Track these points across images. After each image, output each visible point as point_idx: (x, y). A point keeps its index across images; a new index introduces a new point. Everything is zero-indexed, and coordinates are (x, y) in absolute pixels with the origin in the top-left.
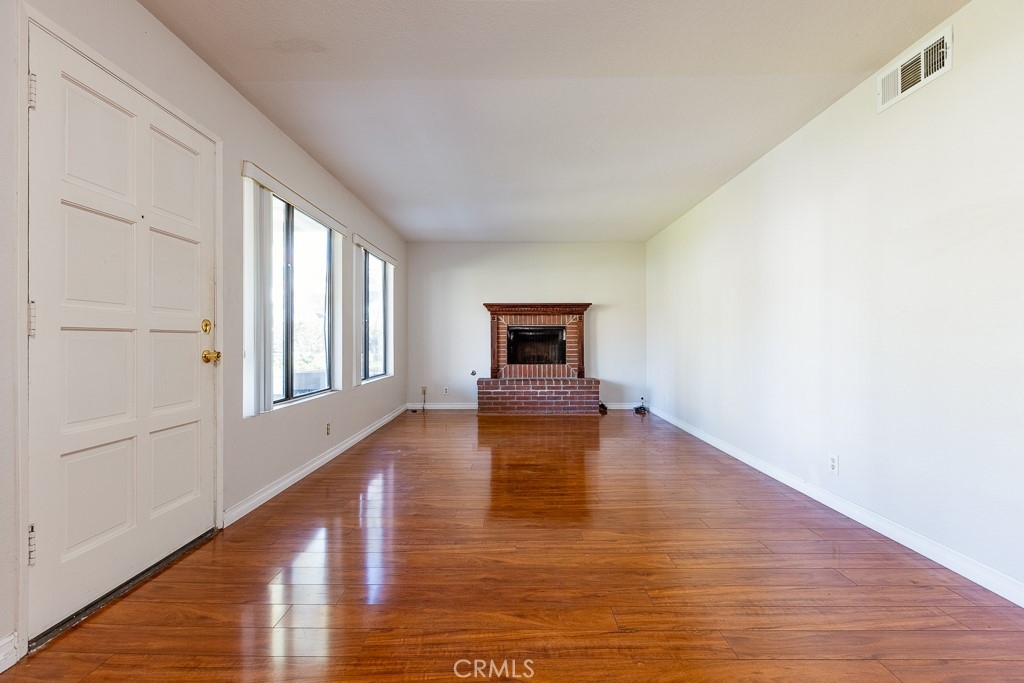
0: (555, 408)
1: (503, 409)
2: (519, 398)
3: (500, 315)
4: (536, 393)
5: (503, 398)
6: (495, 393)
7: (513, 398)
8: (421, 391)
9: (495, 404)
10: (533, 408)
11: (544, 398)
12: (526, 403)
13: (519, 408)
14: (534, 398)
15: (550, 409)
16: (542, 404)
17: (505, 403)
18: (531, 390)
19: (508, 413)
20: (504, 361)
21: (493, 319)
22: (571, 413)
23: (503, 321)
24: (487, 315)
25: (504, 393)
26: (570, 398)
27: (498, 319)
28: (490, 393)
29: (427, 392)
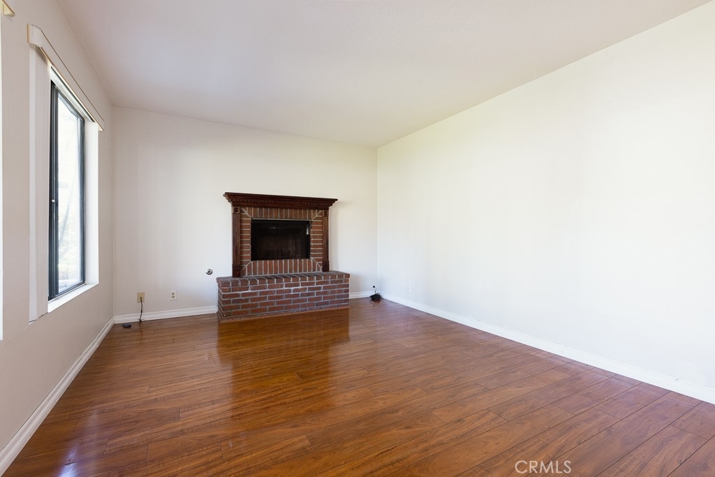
0: (309, 305)
1: (253, 311)
2: (270, 298)
3: (245, 206)
4: (290, 291)
5: (253, 300)
6: (244, 295)
7: (265, 298)
8: (136, 298)
9: (244, 307)
10: (286, 308)
11: (297, 295)
12: (278, 303)
13: (271, 309)
14: (287, 296)
15: (304, 306)
16: (295, 301)
17: (256, 305)
18: (285, 288)
19: (259, 316)
20: (247, 257)
21: (235, 211)
22: (324, 308)
23: (247, 213)
24: (228, 207)
25: (255, 294)
26: (323, 293)
27: (242, 211)
28: (238, 295)
29: (146, 299)
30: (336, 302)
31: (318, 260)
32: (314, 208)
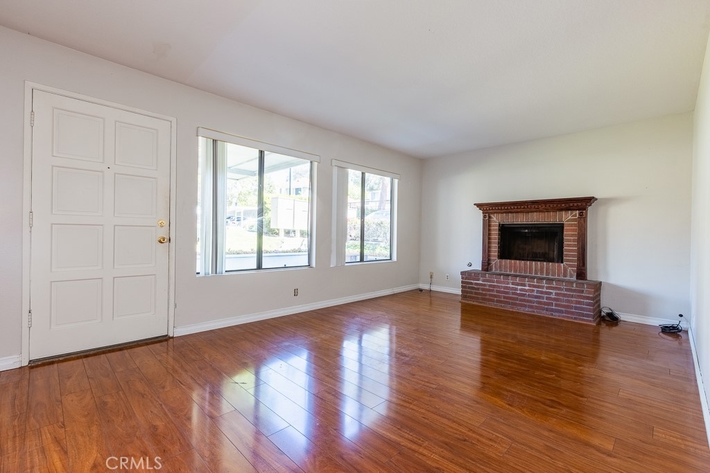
0: (537, 308)
1: (483, 299)
2: (498, 292)
3: (492, 213)
4: (516, 289)
5: (483, 290)
6: (476, 284)
7: (492, 291)
8: (429, 276)
9: (476, 293)
10: (513, 304)
11: (524, 295)
12: (505, 297)
13: (498, 301)
14: (513, 294)
15: (531, 307)
16: (521, 300)
17: (485, 295)
18: (511, 286)
19: (487, 305)
20: (494, 256)
21: (484, 217)
22: (556, 316)
23: (495, 219)
25: (485, 285)
26: (554, 299)
27: (490, 217)
28: (472, 284)
29: (433, 277)
30: (573, 313)
31: (571, 266)
32: (567, 209)
